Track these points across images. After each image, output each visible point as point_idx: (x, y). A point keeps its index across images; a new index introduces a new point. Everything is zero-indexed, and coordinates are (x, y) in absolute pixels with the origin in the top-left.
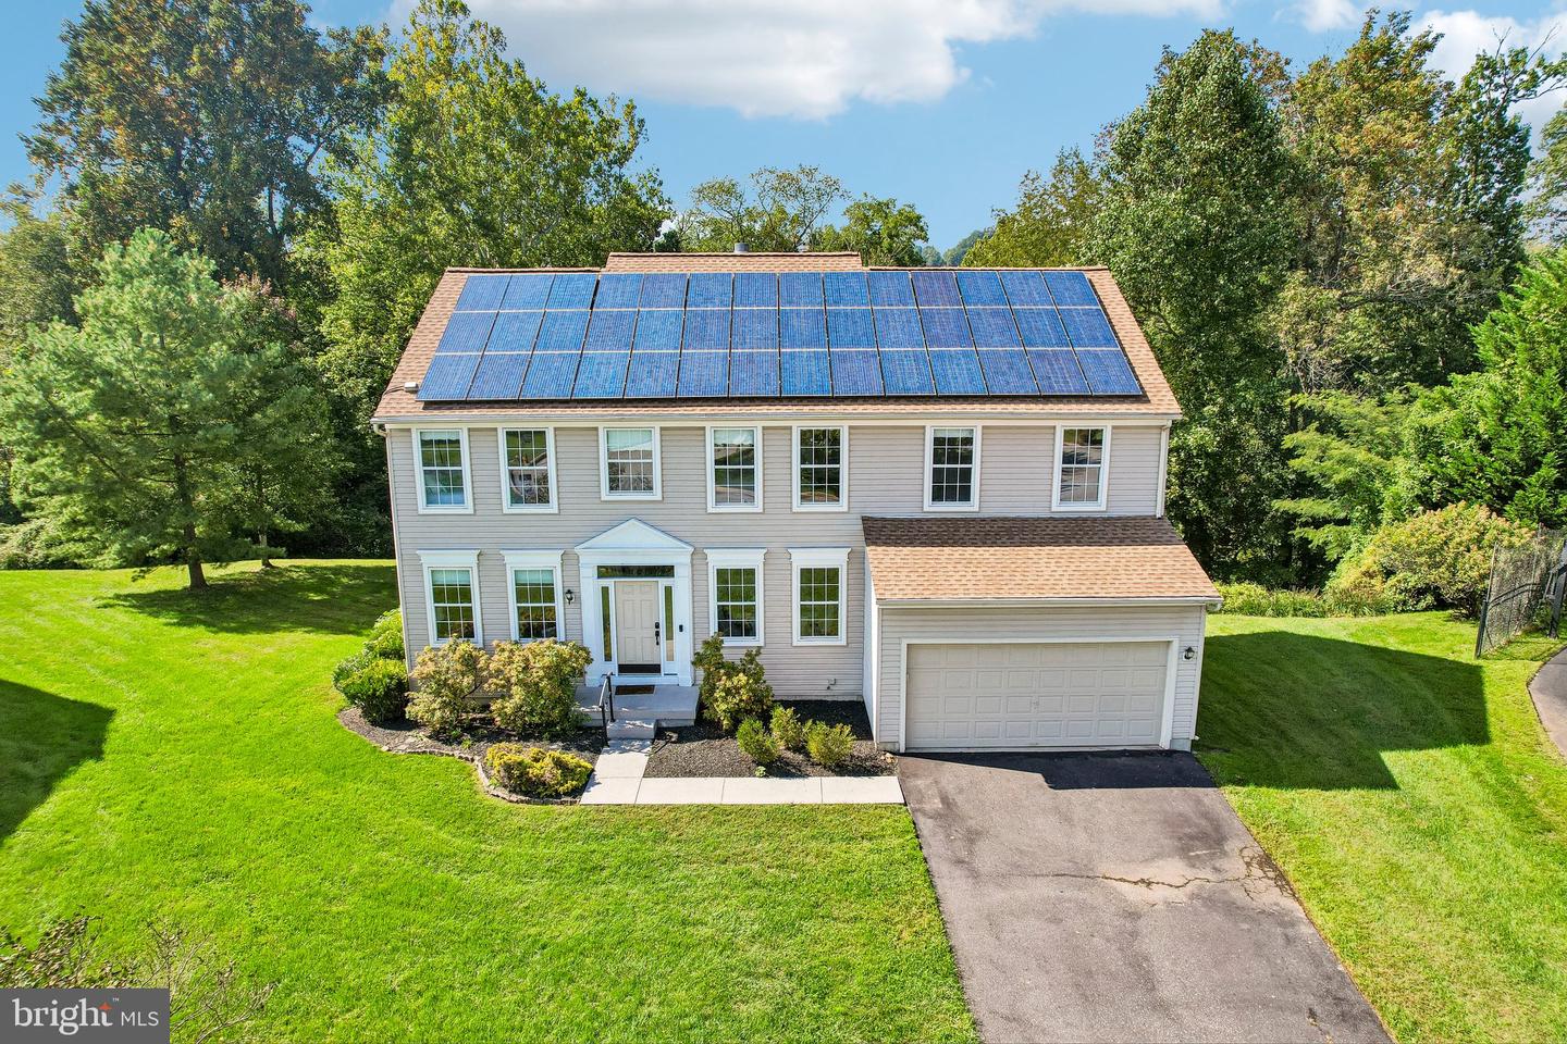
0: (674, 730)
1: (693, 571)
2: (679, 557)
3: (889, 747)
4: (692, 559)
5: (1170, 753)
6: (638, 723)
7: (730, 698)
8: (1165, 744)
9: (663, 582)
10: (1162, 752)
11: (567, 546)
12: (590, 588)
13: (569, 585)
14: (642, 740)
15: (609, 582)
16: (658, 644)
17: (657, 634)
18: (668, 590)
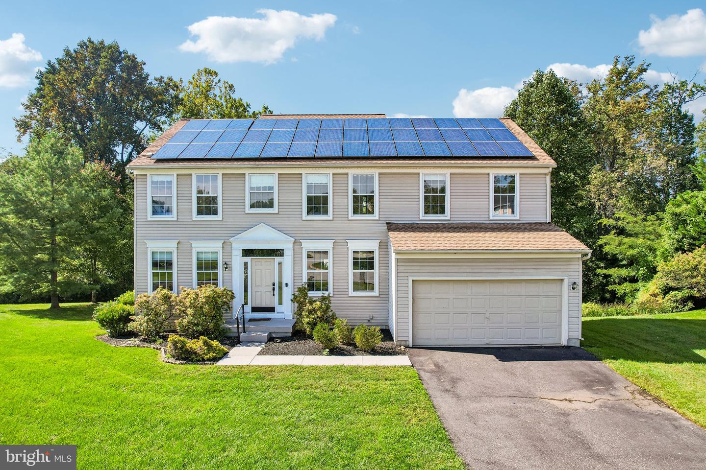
0: (279, 338)
1: (294, 252)
2: (286, 245)
3: (403, 343)
4: (294, 246)
5: (568, 347)
6: (259, 333)
7: (311, 316)
8: (564, 342)
9: (278, 259)
10: (563, 347)
11: (226, 238)
12: (237, 261)
13: (226, 260)
14: (260, 342)
15: (248, 259)
16: (274, 295)
17: (274, 289)
18: (280, 264)
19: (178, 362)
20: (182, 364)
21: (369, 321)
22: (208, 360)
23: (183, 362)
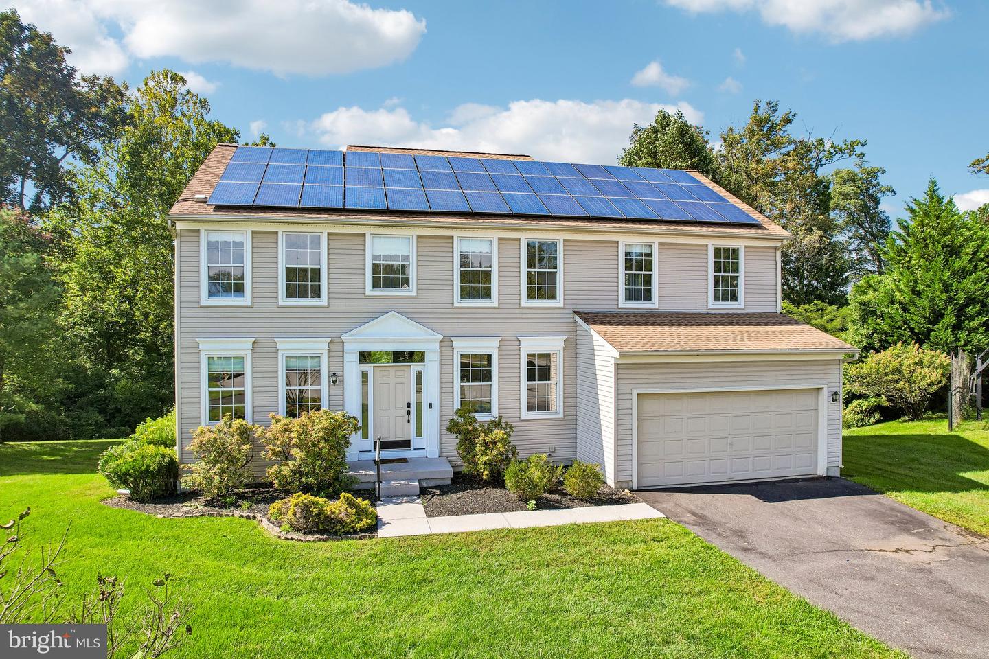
0: (436, 487)
1: (441, 356)
2: (428, 343)
3: (624, 485)
4: (441, 346)
5: (828, 478)
6: (403, 482)
7: (489, 452)
8: (821, 471)
9: (415, 367)
10: (823, 478)
11: (334, 335)
12: (352, 370)
13: (334, 370)
15: (368, 368)
16: (409, 421)
17: (409, 413)
18: (419, 376)
19: (310, 537)
20: (319, 540)
21: (550, 455)
22: (362, 531)
23: (321, 537)
